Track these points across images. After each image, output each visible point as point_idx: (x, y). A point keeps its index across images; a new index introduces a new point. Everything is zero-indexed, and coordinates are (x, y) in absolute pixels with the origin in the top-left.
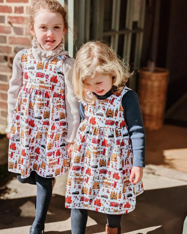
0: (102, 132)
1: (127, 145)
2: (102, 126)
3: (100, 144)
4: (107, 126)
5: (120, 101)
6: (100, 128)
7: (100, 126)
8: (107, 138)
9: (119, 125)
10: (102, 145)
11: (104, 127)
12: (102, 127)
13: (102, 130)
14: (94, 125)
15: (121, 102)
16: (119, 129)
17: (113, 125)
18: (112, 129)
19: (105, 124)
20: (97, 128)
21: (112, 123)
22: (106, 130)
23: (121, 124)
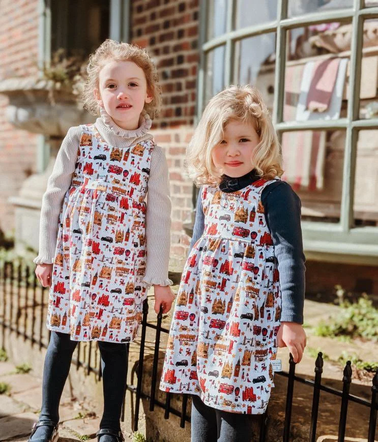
0: (224, 247)
1: (269, 280)
2: (226, 237)
3: (217, 269)
4: (234, 238)
5: (259, 193)
6: (223, 240)
7: (223, 237)
8: (231, 258)
9: (258, 238)
10: (221, 271)
11: (229, 238)
12: (226, 239)
13: (224, 243)
14: (214, 236)
15: (260, 195)
16: (257, 245)
17: (247, 237)
18: (243, 244)
19: (232, 234)
20: (217, 239)
21: (245, 233)
22: (232, 244)
23: (262, 238)
